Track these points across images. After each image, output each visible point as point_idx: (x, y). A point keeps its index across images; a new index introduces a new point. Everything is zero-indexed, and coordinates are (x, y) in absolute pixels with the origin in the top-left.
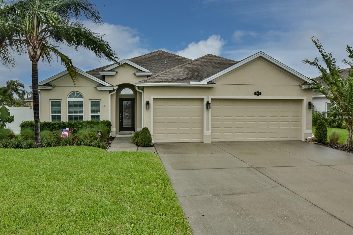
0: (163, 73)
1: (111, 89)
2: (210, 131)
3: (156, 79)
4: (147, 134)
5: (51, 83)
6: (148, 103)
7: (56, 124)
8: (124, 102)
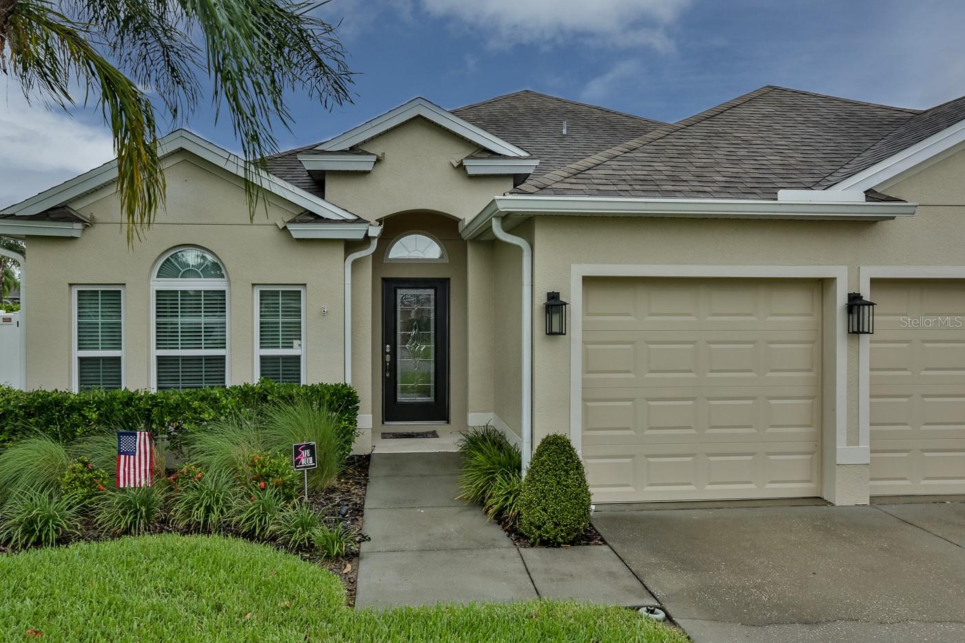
0: (615, 151)
1: (356, 233)
2: (865, 445)
3: (595, 181)
4: (567, 472)
5: (76, 207)
6: (554, 305)
7: (87, 403)
8: (400, 292)
